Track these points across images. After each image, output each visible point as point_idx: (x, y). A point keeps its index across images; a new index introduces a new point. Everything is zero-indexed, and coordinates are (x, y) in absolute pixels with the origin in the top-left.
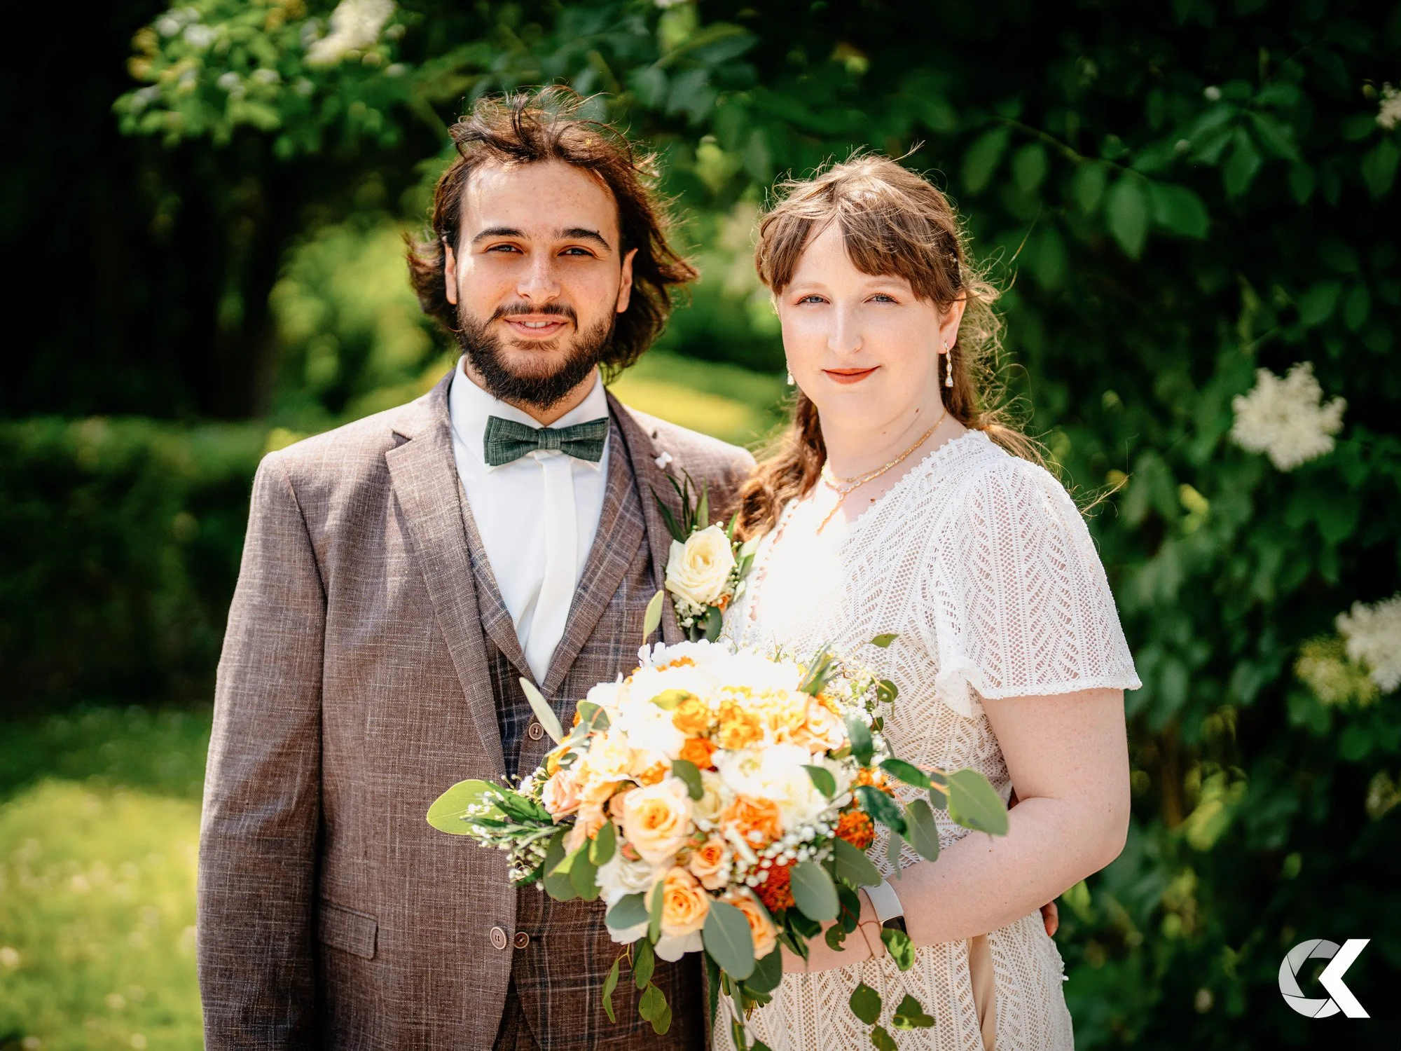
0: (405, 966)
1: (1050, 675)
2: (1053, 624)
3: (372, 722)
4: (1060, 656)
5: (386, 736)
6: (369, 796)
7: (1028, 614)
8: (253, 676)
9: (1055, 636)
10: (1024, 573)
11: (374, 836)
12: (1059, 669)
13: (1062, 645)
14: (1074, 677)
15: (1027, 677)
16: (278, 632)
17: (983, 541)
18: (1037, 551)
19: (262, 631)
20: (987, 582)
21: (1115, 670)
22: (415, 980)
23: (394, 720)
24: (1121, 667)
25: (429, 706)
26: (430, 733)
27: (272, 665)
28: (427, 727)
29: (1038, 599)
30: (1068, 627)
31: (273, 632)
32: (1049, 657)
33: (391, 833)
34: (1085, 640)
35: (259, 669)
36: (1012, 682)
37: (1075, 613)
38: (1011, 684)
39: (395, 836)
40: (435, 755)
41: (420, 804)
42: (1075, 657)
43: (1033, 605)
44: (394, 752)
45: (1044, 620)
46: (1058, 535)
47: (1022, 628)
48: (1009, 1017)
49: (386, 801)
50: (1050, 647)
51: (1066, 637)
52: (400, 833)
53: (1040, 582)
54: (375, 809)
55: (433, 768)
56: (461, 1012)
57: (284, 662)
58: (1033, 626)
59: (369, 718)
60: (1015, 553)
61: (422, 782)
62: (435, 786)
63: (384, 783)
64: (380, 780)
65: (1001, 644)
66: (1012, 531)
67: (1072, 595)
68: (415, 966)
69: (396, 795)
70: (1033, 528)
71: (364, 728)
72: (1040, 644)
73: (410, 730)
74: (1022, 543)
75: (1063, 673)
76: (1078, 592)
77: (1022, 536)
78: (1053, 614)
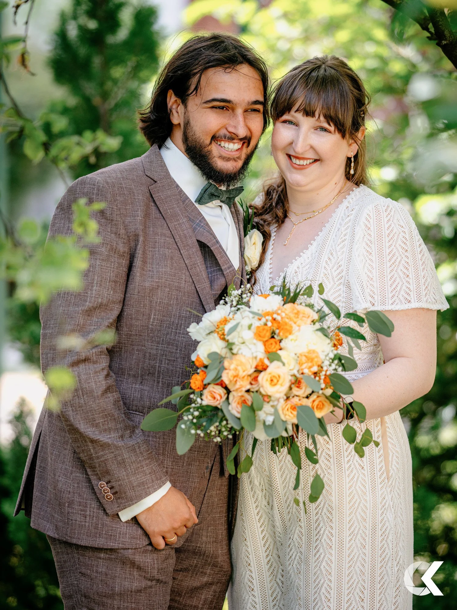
0: (159, 438)
1: (397, 301)
2: (400, 277)
3: (154, 319)
4: (402, 292)
5: (160, 326)
6: (147, 355)
7: (388, 272)
8: (98, 288)
9: (401, 283)
10: (387, 253)
11: (148, 375)
12: (402, 298)
13: (404, 287)
14: (409, 302)
15: (387, 302)
16: (111, 268)
17: (369, 237)
18: (394, 243)
19: (102, 266)
20: (370, 257)
21: (429, 300)
22: (163, 445)
23: (165, 318)
24: (433, 300)
25: (183, 313)
26: (183, 327)
27: (108, 283)
28: (181, 323)
29: (394, 266)
30: (407, 279)
31: (108, 267)
32: (397, 293)
33: (158, 374)
34: (415, 286)
35: (101, 285)
36: (380, 304)
37: (411, 273)
38: (379, 305)
39: (160, 375)
40: (184, 337)
41: (174, 361)
42: (410, 293)
43: (391, 268)
44: (164, 334)
45: (396, 276)
46: (405, 236)
47: (385, 279)
48: (394, 463)
49: (157, 358)
50: (398, 288)
51: (406, 284)
52: (163, 374)
53: (395, 258)
54: (150, 361)
55: (183, 344)
56: (184, 463)
57: (113, 283)
58: (390, 278)
59: (152, 317)
60: (384, 244)
61: (177, 350)
62: (183, 352)
63: (157, 349)
64: (155, 347)
65: (375, 286)
66: (383, 234)
67: (410, 264)
68: (164, 438)
69: (162, 355)
70: (394, 232)
71: (149, 321)
72: (394, 286)
73: (173, 324)
74: (387, 240)
75: (403, 301)
76: (412, 263)
77: (388, 236)
78: (401, 273)
